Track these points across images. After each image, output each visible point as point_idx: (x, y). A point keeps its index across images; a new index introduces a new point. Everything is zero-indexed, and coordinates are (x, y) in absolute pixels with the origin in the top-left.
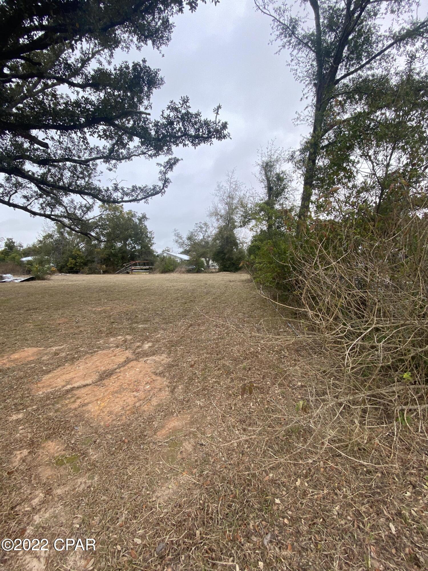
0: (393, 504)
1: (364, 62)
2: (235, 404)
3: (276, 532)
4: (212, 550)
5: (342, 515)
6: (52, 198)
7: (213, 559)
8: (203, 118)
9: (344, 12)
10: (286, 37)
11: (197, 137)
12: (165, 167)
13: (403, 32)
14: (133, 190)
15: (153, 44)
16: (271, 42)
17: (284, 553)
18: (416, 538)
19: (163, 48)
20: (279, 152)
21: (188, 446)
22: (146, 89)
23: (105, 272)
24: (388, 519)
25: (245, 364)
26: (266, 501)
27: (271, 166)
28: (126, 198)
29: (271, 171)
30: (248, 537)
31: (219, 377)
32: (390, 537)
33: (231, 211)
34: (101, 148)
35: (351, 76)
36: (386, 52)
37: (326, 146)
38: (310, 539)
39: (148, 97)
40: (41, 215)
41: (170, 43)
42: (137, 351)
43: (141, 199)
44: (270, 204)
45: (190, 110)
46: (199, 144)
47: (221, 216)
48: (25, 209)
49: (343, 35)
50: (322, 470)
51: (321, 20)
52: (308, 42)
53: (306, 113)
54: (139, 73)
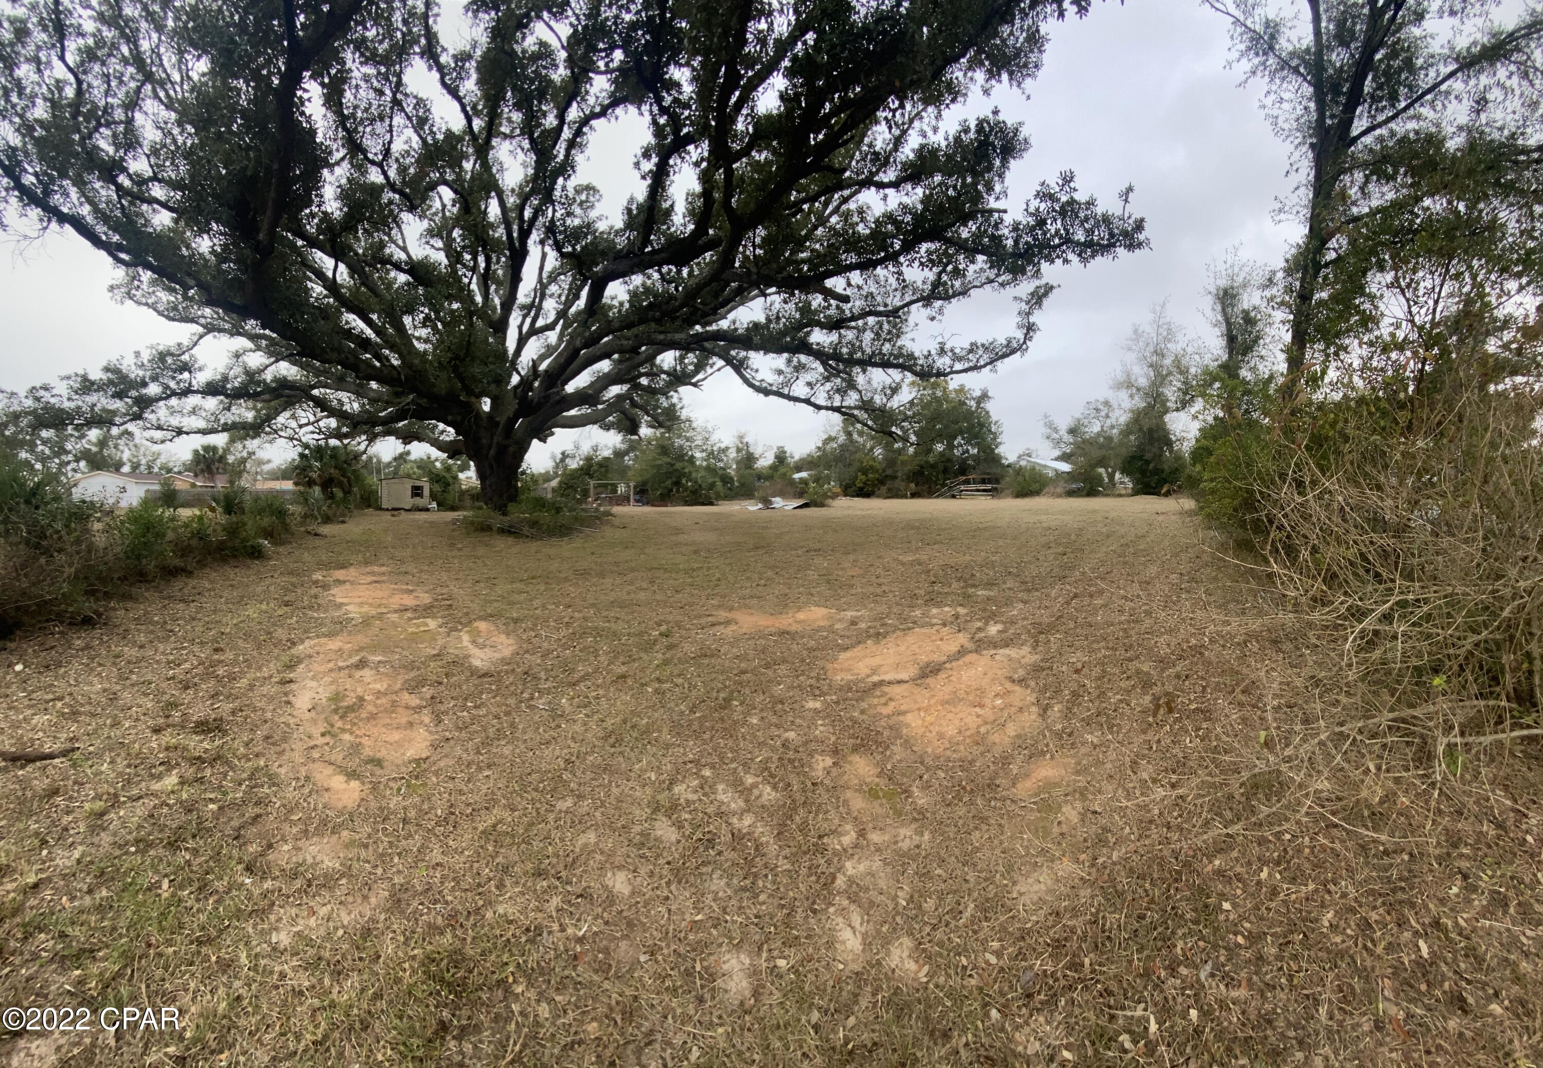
0: (1426, 907)
1: (1403, 104)
2: (1159, 741)
3: (1222, 959)
4: (1110, 993)
5: (1337, 926)
6: (843, 379)
7: (1110, 1007)
8: (1099, 210)
9: (1366, 11)
10: (1257, 54)
11: (1089, 244)
12: (1027, 303)
13: (1475, 50)
14: (971, 351)
15: (1011, 79)
16: (1230, 64)
17: (1234, 994)
18: (1463, 965)
19: (1028, 82)
20: (1247, 269)
21: (1070, 813)
22: (997, 163)
23: (914, 495)
24: (1416, 932)
25: (1179, 668)
26: (1206, 906)
27: (1234, 296)
28: (958, 366)
29: (1233, 306)
30: (1172, 970)
31: (1129, 692)
32: (1418, 963)
33: (1161, 378)
34: (919, 283)
35: (1378, 132)
36: (1443, 87)
37: (1332, 262)
38: (1281, 969)
39: (1001, 176)
40: (827, 408)
41: (1040, 74)
42: (978, 636)
43: (985, 366)
44: (1229, 370)
45: (1077, 196)
46: (1093, 257)
47: (1138, 390)
48: (807, 402)
49: (1362, 54)
50: (1307, 851)
51: (1323, 24)
52: (1298, 66)
53: (1294, 199)
54: (987, 136)
